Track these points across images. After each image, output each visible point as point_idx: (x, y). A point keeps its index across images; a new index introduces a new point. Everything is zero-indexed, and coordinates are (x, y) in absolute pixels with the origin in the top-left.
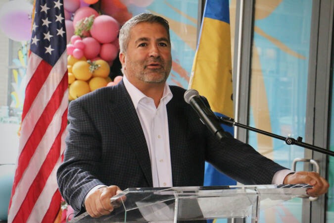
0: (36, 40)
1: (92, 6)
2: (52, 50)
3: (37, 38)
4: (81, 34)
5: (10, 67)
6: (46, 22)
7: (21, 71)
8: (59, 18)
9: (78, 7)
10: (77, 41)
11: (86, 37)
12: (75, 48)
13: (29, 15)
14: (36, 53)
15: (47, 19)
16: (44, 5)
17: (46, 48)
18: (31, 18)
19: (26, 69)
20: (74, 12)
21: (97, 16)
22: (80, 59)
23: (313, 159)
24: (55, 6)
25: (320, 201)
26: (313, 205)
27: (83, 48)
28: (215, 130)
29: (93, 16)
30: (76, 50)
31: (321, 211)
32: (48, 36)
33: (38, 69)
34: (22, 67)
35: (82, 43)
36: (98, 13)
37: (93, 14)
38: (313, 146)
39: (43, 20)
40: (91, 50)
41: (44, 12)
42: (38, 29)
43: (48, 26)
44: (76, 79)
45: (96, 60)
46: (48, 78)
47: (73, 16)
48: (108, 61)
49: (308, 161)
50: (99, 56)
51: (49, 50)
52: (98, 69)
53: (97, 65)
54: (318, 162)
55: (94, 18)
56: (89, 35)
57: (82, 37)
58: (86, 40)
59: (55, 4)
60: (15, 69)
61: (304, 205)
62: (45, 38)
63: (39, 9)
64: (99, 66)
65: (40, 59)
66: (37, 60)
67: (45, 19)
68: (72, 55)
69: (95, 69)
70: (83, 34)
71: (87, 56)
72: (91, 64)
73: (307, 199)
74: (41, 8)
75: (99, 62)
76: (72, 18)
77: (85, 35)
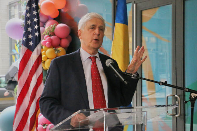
0: (24, 39)
1: (55, 19)
2: (33, 43)
3: (25, 38)
4: (49, 34)
5: (11, 54)
6: (30, 29)
7: (17, 56)
8: (36, 27)
9: (48, 20)
10: (48, 38)
11: (52, 36)
12: (46, 42)
13: (21, 26)
14: (24, 45)
15: (30, 28)
16: (28, 21)
17: (30, 43)
18: (23, 27)
19: (19, 54)
20: (46, 22)
21: (58, 24)
22: (50, 48)
23: (176, 94)
24: (34, 21)
25: (181, 117)
26: (177, 119)
27: (51, 42)
28: (123, 80)
29: (56, 24)
30: (47, 43)
31: (182, 122)
32: (30, 36)
33: (25, 53)
34: (17, 54)
35: (50, 39)
36: (58, 22)
37: (55, 23)
38: (176, 86)
39: (28, 28)
40: (55, 42)
41: (28, 24)
42: (25, 33)
43: (30, 31)
44: (48, 58)
45: (59, 47)
46: (30, 58)
47: (45, 25)
48: (64, 48)
49: (174, 96)
50: (60, 45)
51: (31, 43)
52: (59, 53)
53: (59, 50)
54: (179, 96)
55: (56, 25)
56: (54, 34)
57: (50, 36)
58: (52, 37)
59: (34, 20)
60: (13, 55)
61: (173, 119)
62: (29, 37)
63: (26, 22)
64: (60, 51)
65: (26, 48)
66: (25, 49)
67: (29, 28)
68: (45, 46)
69: (58, 52)
70: (50, 34)
71: (53, 45)
72: (56, 50)
73: (174, 116)
74: (27, 22)
75: (60, 49)
76: (44, 26)
77: (52, 34)
